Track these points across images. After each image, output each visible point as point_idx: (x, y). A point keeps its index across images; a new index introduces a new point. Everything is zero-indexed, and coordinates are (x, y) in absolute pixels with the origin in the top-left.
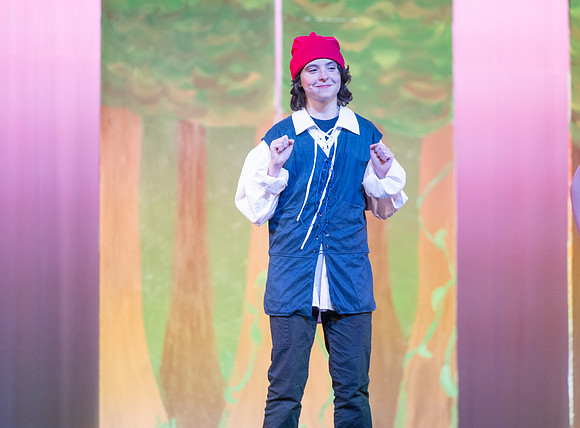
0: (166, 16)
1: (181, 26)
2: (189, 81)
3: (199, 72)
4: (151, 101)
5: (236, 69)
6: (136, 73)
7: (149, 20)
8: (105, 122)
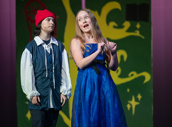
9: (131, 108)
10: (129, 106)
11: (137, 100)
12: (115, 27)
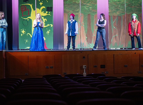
0: (70, 4)
1: (71, 5)
2: (72, 10)
3: (73, 9)
4: (68, 12)
5: (76, 9)
6: (67, 10)
7: (68, 5)
8: (64, 14)
9: (48, 33)
10: (47, 33)
11: (49, 31)
12: (44, 13)
